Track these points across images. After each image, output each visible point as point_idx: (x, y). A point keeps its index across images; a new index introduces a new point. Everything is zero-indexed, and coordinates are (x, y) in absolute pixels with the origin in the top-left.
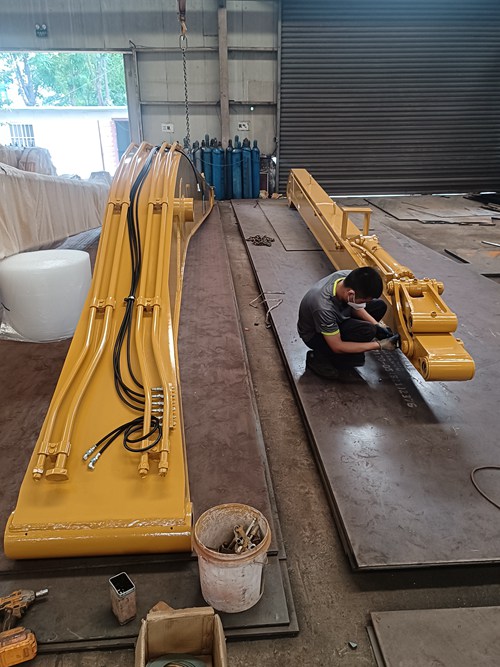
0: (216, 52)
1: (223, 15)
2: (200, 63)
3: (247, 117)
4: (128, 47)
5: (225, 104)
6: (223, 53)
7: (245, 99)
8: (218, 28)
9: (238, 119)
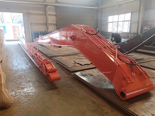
0: (46, 14)
1: (47, 8)
2: (42, 16)
3: (51, 26)
4: (27, 12)
5: (48, 24)
6: (47, 15)
7: (51, 23)
8: (46, 10)
9: (50, 27)
